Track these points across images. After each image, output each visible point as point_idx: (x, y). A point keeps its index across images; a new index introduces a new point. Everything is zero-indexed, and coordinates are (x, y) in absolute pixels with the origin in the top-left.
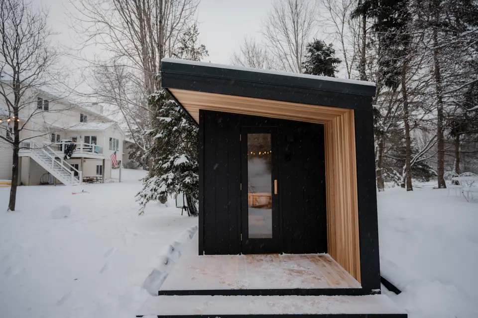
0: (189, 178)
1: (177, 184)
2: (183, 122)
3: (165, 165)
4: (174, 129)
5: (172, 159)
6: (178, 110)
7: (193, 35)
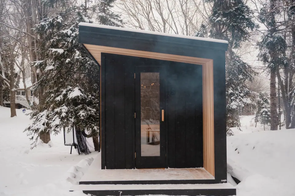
0: (83, 111)
2: (77, 54)
3: (58, 98)
6: (70, 41)
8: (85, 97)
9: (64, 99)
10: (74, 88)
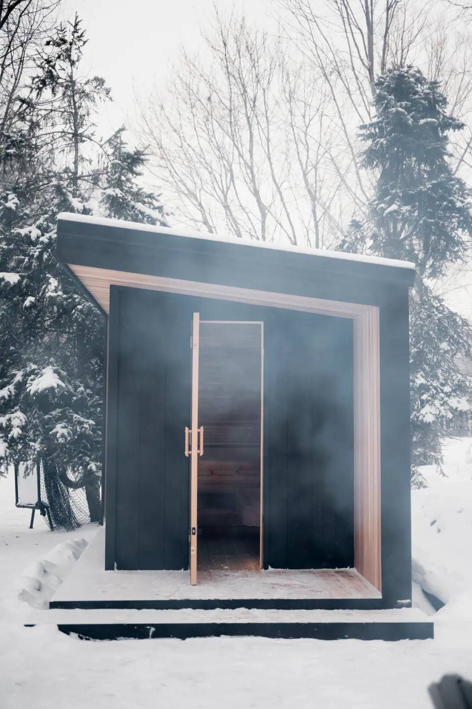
0: (63, 424)
1: (34, 441)
2: (52, 287)
3: (3, 393)
4: (27, 303)
5: (19, 377)
6: (37, 254)
7: (71, 44)
8: (68, 391)
9: (17, 395)
10: (44, 368)
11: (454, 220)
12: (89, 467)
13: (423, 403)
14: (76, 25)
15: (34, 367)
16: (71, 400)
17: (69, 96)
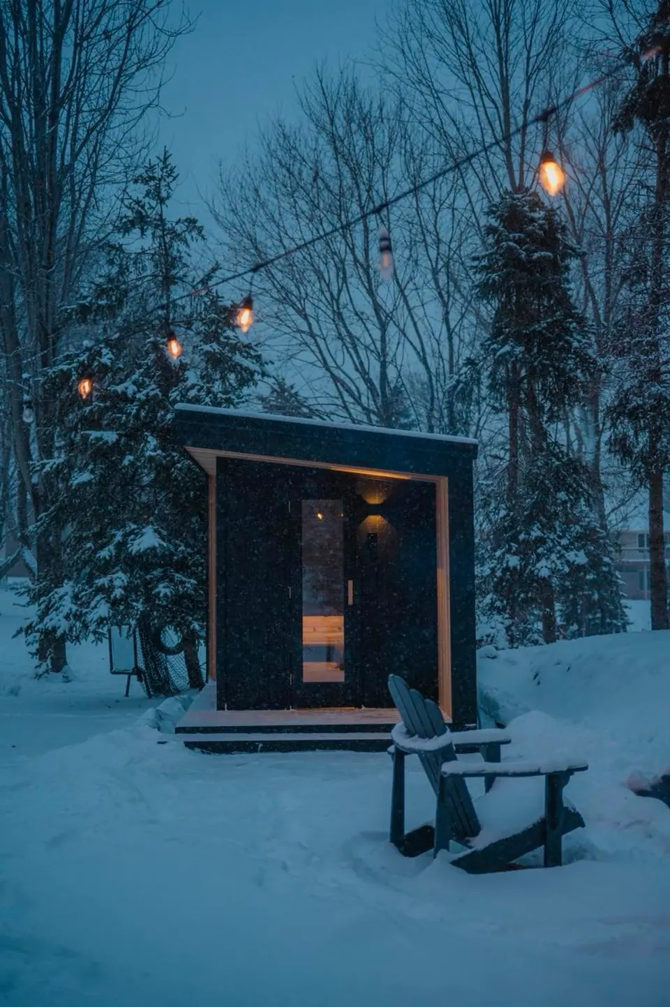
0: (165, 584)
1: (137, 601)
2: (150, 446)
3: (104, 553)
4: (126, 462)
5: (119, 538)
6: (134, 411)
7: (160, 180)
8: (169, 550)
9: (118, 555)
10: (144, 527)
11: (570, 362)
12: (192, 627)
13: (539, 557)
14: (166, 159)
15: (134, 526)
16: (171, 559)
17: (160, 237)
